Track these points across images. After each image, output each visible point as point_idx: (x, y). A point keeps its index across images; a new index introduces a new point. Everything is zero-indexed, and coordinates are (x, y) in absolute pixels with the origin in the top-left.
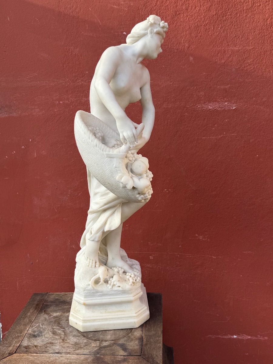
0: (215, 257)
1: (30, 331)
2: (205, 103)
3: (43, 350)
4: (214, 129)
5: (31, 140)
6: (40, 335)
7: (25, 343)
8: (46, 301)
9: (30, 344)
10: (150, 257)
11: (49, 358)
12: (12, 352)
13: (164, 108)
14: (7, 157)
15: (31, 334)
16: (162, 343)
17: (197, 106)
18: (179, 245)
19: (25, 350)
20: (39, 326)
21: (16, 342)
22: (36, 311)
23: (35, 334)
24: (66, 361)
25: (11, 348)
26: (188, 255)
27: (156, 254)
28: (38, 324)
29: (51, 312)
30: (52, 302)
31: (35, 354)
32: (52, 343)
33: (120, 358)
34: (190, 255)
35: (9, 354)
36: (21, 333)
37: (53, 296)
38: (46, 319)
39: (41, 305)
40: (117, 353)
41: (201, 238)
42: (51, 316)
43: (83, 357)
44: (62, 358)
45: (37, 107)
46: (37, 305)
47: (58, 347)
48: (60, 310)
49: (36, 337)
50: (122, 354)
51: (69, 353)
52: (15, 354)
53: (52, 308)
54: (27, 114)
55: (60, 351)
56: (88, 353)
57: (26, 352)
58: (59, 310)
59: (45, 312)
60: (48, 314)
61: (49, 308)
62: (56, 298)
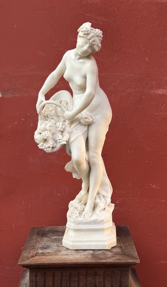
0: (164, 201)
1: (40, 246)
2: (156, 89)
3: (55, 254)
4: (163, 107)
5: (29, 114)
6: (49, 247)
7: (40, 251)
8: (44, 231)
9: (44, 252)
10: (117, 201)
11: (61, 257)
12: (33, 256)
13: (128, 92)
14: (10, 126)
15: (42, 247)
16: (135, 248)
17: (151, 92)
18: (138, 192)
19: (42, 254)
20: (45, 243)
21: (33, 251)
22: (38, 236)
23: (45, 247)
24: (73, 258)
25: (31, 254)
26: (145, 200)
27: (121, 199)
28: (44, 243)
29: (51, 236)
30: (48, 231)
31: (50, 256)
32: (59, 251)
33: (110, 256)
34: (146, 200)
35: (31, 257)
36: (34, 247)
37: (48, 228)
38: (48, 240)
39: (41, 233)
40: (106, 254)
41: (154, 186)
42: (51, 238)
43: (84, 256)
44: (70, 257)
45: (35, 90)
46: (38, 233)
47: (64, 253)
48: (57, 235)
49: (46, 248)
50: (110, 254)
51: (74, 255)
52: (36, 257)
53: (50, 235)
54: (27, 95)
55: (68, 254)
56: (87, 254)
57: (43, 255)
58: (55, 235)
59: (45, 236)
60: (49, 238)
61: (48, 234)
62: (51, 229)
